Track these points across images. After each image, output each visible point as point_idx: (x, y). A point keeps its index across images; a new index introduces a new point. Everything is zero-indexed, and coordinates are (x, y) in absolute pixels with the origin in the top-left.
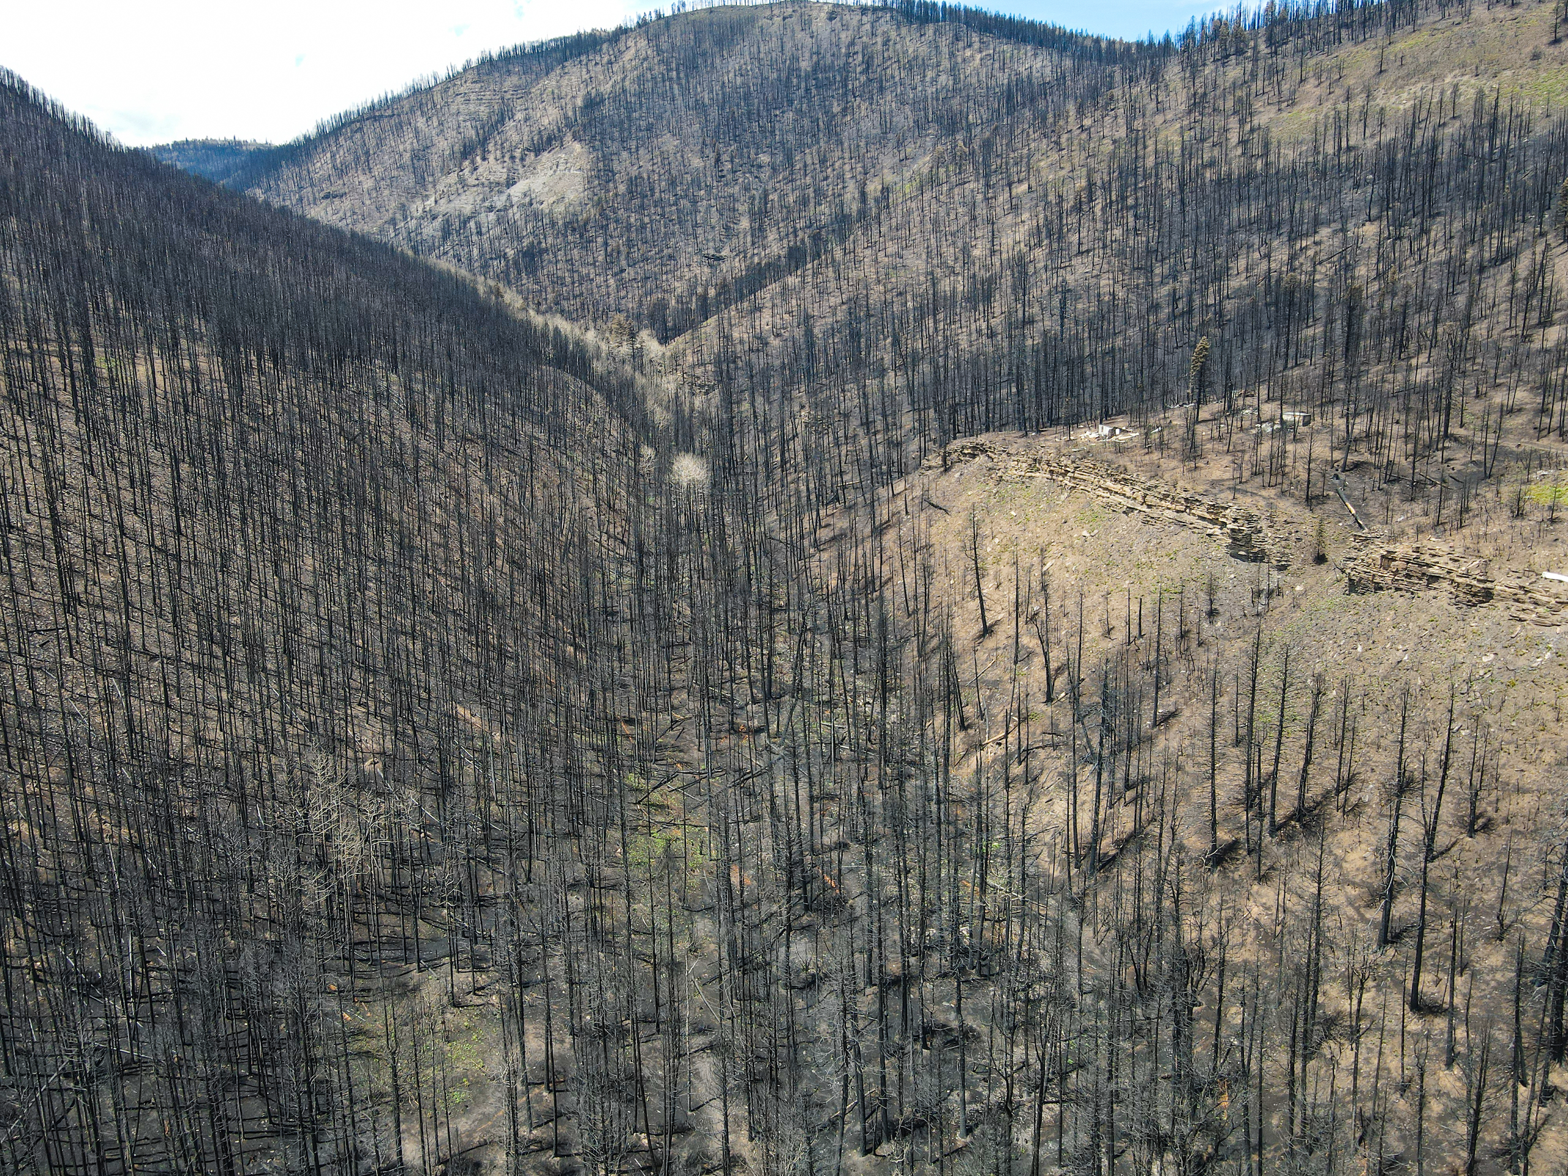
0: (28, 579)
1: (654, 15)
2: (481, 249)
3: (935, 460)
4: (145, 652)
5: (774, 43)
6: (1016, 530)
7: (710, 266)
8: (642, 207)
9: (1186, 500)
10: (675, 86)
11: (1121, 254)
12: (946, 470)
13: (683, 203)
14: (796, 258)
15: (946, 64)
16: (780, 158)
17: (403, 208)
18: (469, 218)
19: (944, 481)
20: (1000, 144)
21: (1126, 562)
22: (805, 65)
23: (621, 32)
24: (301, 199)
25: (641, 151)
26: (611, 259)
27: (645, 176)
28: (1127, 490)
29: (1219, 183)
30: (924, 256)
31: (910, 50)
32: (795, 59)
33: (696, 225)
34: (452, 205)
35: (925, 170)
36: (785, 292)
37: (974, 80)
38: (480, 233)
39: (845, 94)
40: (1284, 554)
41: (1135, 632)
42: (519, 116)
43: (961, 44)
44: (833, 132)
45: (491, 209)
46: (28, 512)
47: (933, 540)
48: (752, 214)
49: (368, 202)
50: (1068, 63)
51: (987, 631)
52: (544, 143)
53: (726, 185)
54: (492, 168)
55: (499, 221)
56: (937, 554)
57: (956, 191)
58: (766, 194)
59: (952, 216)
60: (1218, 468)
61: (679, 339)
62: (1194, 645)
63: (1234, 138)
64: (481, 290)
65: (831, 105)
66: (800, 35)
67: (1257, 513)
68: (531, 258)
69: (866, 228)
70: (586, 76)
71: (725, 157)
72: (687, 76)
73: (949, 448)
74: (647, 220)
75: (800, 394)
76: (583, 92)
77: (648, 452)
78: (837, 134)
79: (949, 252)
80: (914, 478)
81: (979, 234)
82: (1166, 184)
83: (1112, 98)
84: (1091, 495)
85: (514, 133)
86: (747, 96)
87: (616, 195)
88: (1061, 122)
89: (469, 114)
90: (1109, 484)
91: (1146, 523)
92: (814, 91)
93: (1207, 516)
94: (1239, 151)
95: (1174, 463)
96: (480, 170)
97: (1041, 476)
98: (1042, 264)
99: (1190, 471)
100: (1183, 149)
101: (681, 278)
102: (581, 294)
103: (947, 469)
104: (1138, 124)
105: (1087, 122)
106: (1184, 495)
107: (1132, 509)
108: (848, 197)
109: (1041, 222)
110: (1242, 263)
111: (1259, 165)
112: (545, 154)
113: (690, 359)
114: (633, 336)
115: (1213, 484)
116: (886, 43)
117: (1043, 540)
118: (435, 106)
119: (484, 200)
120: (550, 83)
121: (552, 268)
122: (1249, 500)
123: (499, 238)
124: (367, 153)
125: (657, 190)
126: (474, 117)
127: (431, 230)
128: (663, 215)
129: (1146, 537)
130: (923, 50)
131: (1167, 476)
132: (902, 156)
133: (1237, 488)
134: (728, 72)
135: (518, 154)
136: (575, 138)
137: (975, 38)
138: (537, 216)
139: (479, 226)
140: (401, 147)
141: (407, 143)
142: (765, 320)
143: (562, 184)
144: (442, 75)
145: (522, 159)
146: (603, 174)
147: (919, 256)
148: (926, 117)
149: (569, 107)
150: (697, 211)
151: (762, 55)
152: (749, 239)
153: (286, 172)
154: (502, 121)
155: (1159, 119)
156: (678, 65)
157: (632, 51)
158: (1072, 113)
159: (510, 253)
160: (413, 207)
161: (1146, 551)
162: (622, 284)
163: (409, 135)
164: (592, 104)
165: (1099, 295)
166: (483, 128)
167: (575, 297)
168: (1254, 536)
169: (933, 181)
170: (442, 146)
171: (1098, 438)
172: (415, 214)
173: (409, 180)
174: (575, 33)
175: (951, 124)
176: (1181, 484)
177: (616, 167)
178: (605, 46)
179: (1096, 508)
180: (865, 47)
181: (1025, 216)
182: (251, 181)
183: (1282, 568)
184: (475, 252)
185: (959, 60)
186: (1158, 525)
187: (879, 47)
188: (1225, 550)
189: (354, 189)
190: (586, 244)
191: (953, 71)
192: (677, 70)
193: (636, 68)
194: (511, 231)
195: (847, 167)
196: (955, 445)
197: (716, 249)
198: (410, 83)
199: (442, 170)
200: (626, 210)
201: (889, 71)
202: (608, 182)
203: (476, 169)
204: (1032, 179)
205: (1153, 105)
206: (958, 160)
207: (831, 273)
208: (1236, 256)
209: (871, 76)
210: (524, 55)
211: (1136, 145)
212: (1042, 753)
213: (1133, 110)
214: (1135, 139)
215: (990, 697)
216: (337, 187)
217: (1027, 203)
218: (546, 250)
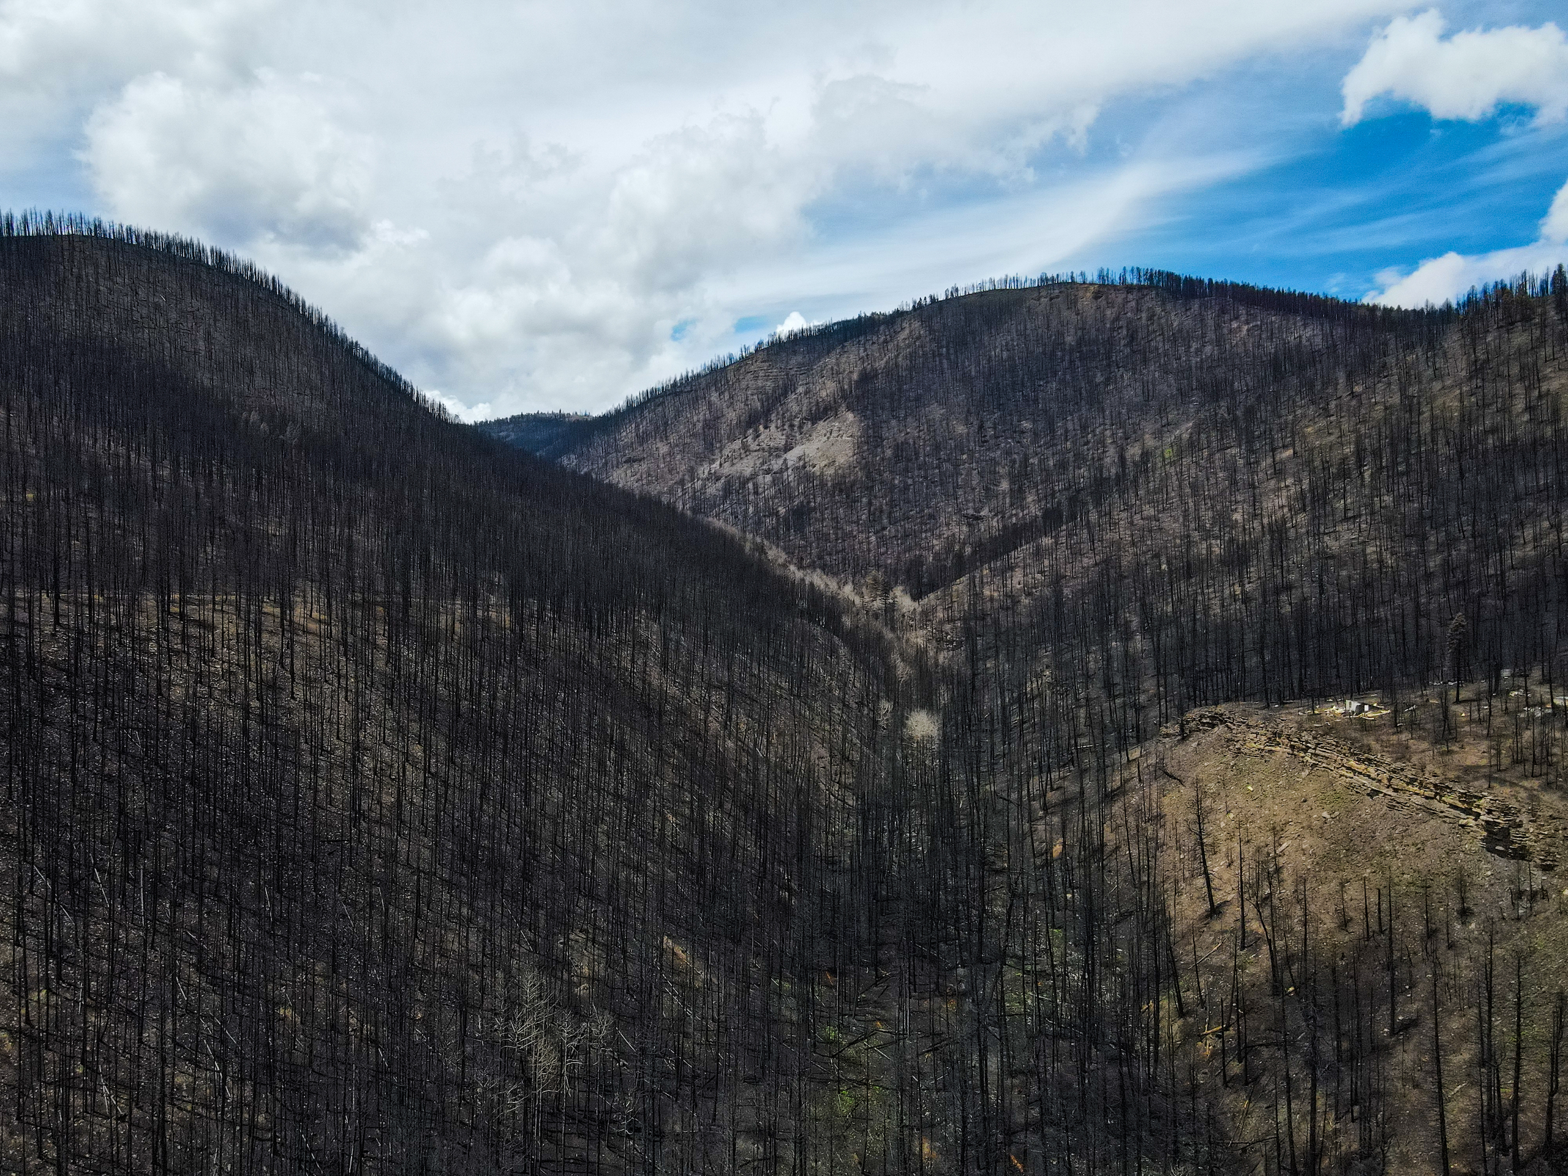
0: (328, 795)
1: (928, 300)
2: (756, 506)
3: (1173, 729)
4: (408, 865)
5: (1040, 321)
6: (1252, 806)
7: (969, 525)
8: (906, 470)
9: (1435, 786)
10: (945, 361)
11: (1389, 521)
12: (1184, 739)
13: (946, 466)
14: (1052, 519)
15: (1211, 335)
16: (1041, 425)
17: (692, 471)
18: (748, 480)
19: (1180, 751)
20: (1264, 412)
21: (1368, 849)
22: (1070, 339)
23: (899, 314)
24: (606, 463)
25: (909, 419)
26: (874, 518)
27: (911, 441)
28: (1372, 770)
29: (1502, 449)
30: (1181, 520)
31: (1175, 324)
32: (1060, 334)
33: (957, 487)
34: (734, 468)
35: (1186, 436)
36: (1038, 554)
37: (1241, 350)
38: (756, 493)
39: (1109, 366)
40: (1549, 853)
41: (1374, 926)
42: (801, 390)
43: (1227, 317)
44: (1095, 400)
45: (768, 471)
46: (338, 738)
47: (1166, 810)
48: (1013, 478)
49: (662, 466)
50: (1339, 332)
51: (1215, 911)
52: (821, 413)
53: (989, 449)
54: (772, 435)
55: (774, 482)
56: (1169, 826)
57: (1217, 456)
58: (1026, 459)
59: (1213, 481)
60: (1474, 754)
61: (932, 596)
62: (1443, 947)
63: (1519, 405)
64: (748, 547)
65: (1095, 376)
66: (1065, 313)
67: (1516, 805)
68: (800, 516)
69: (1121, 493)
70: (862, 354)
71: (989, 424)
72: (956, 352)
73: (1189, 715)
74: (910, 481)
75: (1046, 654)
76: (860, 368)
77: (886, 706)
78: (1099, 403)
79: (1207, 516)
80: (1150, 745)
81: (1239, 498)
82: (1443, 450)
83: (1384, 366)
84: (1334, 774)
85: (793, 404)
86: (1013, 369)
87: (883, 459)
88: (1330, 390)
89: (757, 389)
90: (1353, 763)
91: (1392, 807)
92: (1078, 363)
93: (1460, 805)
94: (1526, 417)
95: (1425, 745)
96: (762, 437)
97: (1282, 751)
98: (1304, 530)
99: (1442, 754)
100: (1462, 415)
101: (940, 536)
102: (843, 550)
103: (1184, 737)
104: (1413, 390)
105: (1358, 389)
106: (1432, 780)
107: (1377, 792)
108: (1108, 460)
109: (1305, 486)
110: (1529, 533)
111: (1549, 431)
112: (821, 423)
113: (940, 615)
114: (887, 590)
115: (1467, 770)
116: (1150, 318)
117: (1281, 818)
118: (728, 382)
119: (763, 464)
120: (830, 361)
121: (818, 526)
122: (1507, 790)
123: (773, 498)
124: (666, 424)
125: (922, 455)
126: (760, 391)
127: (713, 489)
128: (926, 478)
129: (1390, 824)
130: (1188, 323)
131: (1415, 759)
132: (1164, 422)
133: (1493, 775)
134: (996, 347)
135: (796, 422)
136: (849, 408)
137: (1242, 311)
138: (809, 478)
139: (756, 486)
140: (695, 418)
141: (701, 415)
142: (1017, 580)
143: (833, 449)
144: (737, 355)
145: (800, 427)
146: (871, 440)
147: (1176, 521)
148: (1190, 385)
149: (846, 381)
150: (958, 474)
151: (1028, 332)
152: (1008, 500)
153: (597, 440)
154: (785, 394)
155: (1437, 386)
156: (948, 343)
157: (907, 331)
158: (1342, 380)
159: (782, 511)
160: (700, 470)
161: (1390, 838)
162: (882, 541)
163: (703, 408)
164: (866, 378)
165: (1365, 562)
166: (768, 400)
167: (837, 552)
168: (1512, 831)
169: (1193, 446)
170: (732, 415)
171: (1345, 714)
172: (701, 476)
173: (699, 446)
174: (856, 317)
175: (1215, 392)
176: (1429, 768)
177: (885, 434)
178: (882, 328)
179: (1339, 789)
180: (1130, 322)
181: (1289, 481)
182: (566, 450)
183: (1546, 869)
184: (751, 510)
185: (1225, 331)
186: (1405, 812)
187: (1144, 321)
188: (1480, 844)
189: (651, 455)
190: (851, 503)
191: (1219, 342)
192: (947, 347)
193: (909, 346)
194: (784, 491)
195: (1108, 433)
196: (1194, 713)
197: (975, 510)
198: (708, 363)
199: (728, 438)
200: (891, 472)
201: (1153, 344)
202: (876, 447)
203: (758, 436)
204: (1297, 443)
205: (1430, 372)
206: (1221, 427)
207: (1085, 534)
208: (1522, 525)
209: (1135, 348)
210: (810, 337)
211: (1411, 411)
212: (1265, 1053)
213: (1408, 377)
214: (1410, 406)
215: (1213, 984)
216: (638, 452)
217: (1291, 467)
218: (815, 508)
